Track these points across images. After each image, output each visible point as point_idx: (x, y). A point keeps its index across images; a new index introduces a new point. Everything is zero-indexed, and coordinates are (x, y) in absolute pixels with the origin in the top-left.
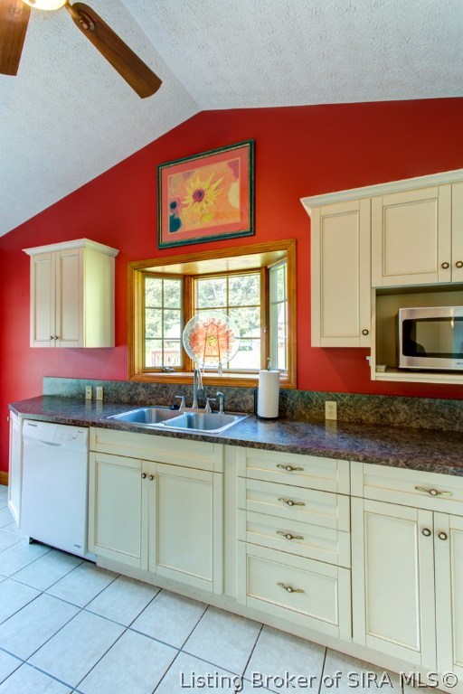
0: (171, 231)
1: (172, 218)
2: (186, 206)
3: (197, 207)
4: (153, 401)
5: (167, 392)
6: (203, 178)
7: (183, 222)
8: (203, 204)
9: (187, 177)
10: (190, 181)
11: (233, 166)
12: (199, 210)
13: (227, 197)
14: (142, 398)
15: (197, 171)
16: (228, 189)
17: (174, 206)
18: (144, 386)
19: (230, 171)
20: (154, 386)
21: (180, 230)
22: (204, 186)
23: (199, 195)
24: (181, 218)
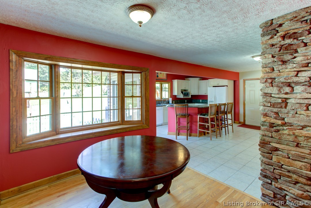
2: (159, 74)
12: (161, 75)
23: (161, 73)
24: (158, 76)
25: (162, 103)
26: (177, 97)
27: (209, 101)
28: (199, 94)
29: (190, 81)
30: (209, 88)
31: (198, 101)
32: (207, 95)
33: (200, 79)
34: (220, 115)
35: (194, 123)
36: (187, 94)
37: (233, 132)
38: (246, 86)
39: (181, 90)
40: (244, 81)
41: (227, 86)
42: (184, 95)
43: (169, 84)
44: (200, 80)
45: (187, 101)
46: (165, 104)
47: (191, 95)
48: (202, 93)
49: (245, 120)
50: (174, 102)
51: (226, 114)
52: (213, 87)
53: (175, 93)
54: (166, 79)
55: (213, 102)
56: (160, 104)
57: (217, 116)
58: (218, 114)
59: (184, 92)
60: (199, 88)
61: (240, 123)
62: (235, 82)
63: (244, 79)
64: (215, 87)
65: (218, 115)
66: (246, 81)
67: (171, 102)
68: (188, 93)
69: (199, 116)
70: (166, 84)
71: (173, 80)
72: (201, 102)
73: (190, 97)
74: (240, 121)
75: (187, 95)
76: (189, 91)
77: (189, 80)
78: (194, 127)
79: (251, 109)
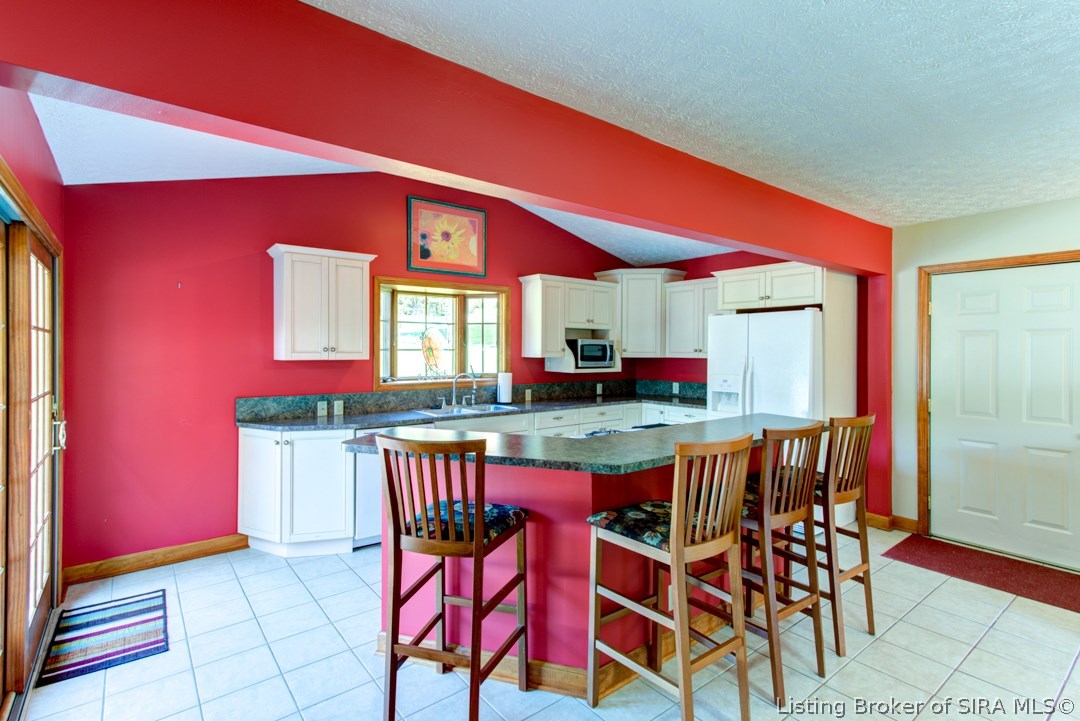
0: (422, 257)
1: (422, 247)
2: (436, 241)
3: (445, 245)
4: (404, 407)
5: (418, 397)
6: (450, 223)
7: (432, 253)
8: (449, 243)
9: (437, 216)
10: (439, 221)
11: (473, 223)
12: (446, 247)
13: (468, 245)
14: (392, 405)
15: (445, 216)
16: (469, 240)
17: (424, 237)
18: (394, 395)
19: (470, 226)
20: (405, 393)
21: (429, 260)
22: (451, 230)
23: (446, 236)
24: (430, 249)
25: (449, 403)
26: (547, 369)
27: (714, 393)
28: (668, 356)
29: (619, 286)
30: (712, 321)
31: (661, 387)
32: (704, 361)
33: (672, 275)
34: (773, 521)
35: (565, 583)
36: (600, 354)
37: (872, 632)
38: (935, 308)
39: (567, 329)
40: (925, 275)
41: (820, 306)
42: (584, 358)
43: (503, 297)
44: (674, 279)
45: (604, 390)
46: (469, 404)
47: (625, 361)
48: (680, 348)
49: (928, 512)
50: (528, 393)
51: (824, 502)
52: (740, 312)
53: (533, 348)
54: (481, 270)
55: (733, 399)
56: (438, 407)
57: (754, 526)
58: (756, 514)
59: (580, 343)
60: (664, 321)
61: (895, 524)
62: (864, 281)
63: (920, 268)
64: (746, 315)
65: (761, 525)
66: (933, 277)
67: (505, 395)
68: (604, 347)
69: (598, 533)
70: (486, 300)
71: (521, 279)
72: (675, 396)
73: (618, 367)
74: (896, 512)
75: (603, 358)
76: (613, 337)
77: (616, 282)
78: (561, 616)
79: (963, 442)
